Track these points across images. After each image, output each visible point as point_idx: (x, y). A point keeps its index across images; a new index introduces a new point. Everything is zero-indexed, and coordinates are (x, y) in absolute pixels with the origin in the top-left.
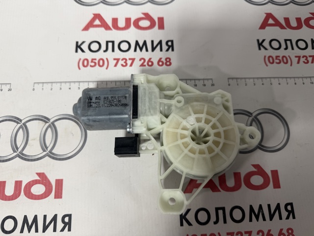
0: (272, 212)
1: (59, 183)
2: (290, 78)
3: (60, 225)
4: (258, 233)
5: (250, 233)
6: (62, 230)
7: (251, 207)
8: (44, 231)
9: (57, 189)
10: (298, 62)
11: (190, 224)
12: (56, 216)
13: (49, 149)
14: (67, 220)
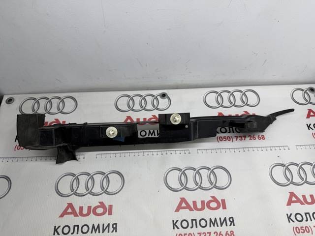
0: (222, 222)
1: (111, 207)
2: (232, 148)
3: (111, 229)
4: (214, 233)
5: (210, 233)
6: (112, 232)
7: (210, 219)
8: (103, 232)
9: (109, 210)
10: (236, 140)
11: (178, 228)
12: (109, 224)
13: (105, 189)
14: (114, 226)
